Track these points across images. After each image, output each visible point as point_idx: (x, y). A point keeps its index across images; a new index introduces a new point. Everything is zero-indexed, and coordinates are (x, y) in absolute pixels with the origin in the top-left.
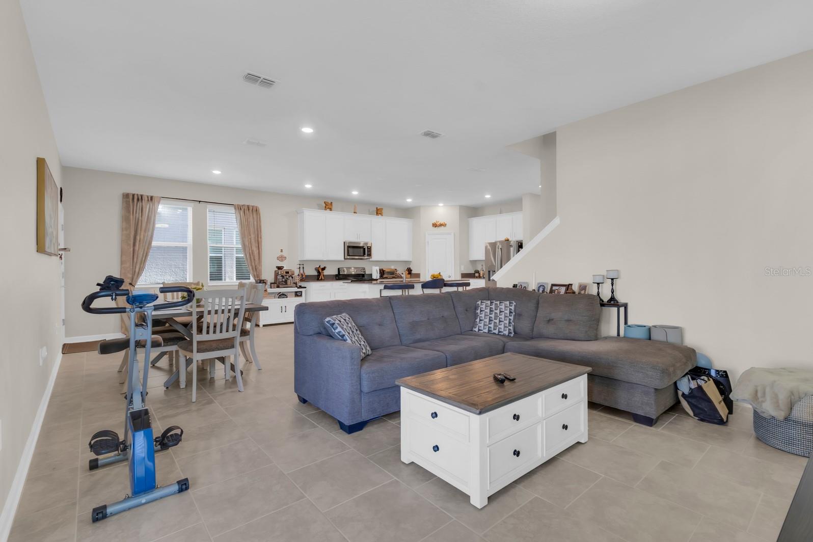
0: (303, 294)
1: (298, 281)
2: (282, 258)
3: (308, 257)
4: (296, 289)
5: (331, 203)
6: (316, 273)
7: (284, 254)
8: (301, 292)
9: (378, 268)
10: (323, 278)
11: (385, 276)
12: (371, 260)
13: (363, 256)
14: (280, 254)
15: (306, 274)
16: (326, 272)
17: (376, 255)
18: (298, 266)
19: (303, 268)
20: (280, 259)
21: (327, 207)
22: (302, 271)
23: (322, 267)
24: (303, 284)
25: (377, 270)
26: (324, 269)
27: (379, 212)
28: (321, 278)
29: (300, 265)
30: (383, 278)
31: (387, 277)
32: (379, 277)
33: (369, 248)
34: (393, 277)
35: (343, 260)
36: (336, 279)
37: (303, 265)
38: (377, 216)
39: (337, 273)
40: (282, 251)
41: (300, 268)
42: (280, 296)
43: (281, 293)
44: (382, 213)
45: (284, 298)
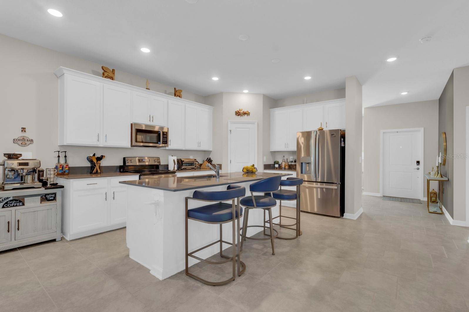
0: (58, 197)
1: (52, 176)
2: (24, 142)
3: (70, 139)
4: (43, 191)
5: (113, 70)
6: (89, 164)
7: (28, 135)
8: (55, 194)
9: (175, 158)
10: (99, 171)
11: (183, 167)
12: (167, 148)
13: (157, 143)
14: (19, 134)
15: (70, 165)
16: (104, 163)
17: (174, 143)
18: (57, 154)
19: (65, 156)
20: (20, 142)
21: (106, 74)
22: (62, 161)
23: (98, 155)
24: (61, 181)
25: (174, 160)
26: (99, 159)
27: (177, 93)
28: (97, 171)
29: (59, 152)
30: (182, 169)
31: (186, 168)
32: (176, 169)
33: (165, 133)
34: (192, 168)
35: (130, 147)
36: (120, 172)
37: (65, 152)
38: (175, 97)
39: (122, 164)
40: (23, 130)
41: (59, 156)
42: (7, 203)
43: (11, 199)
44: (180, 95)
45: (16, 206)
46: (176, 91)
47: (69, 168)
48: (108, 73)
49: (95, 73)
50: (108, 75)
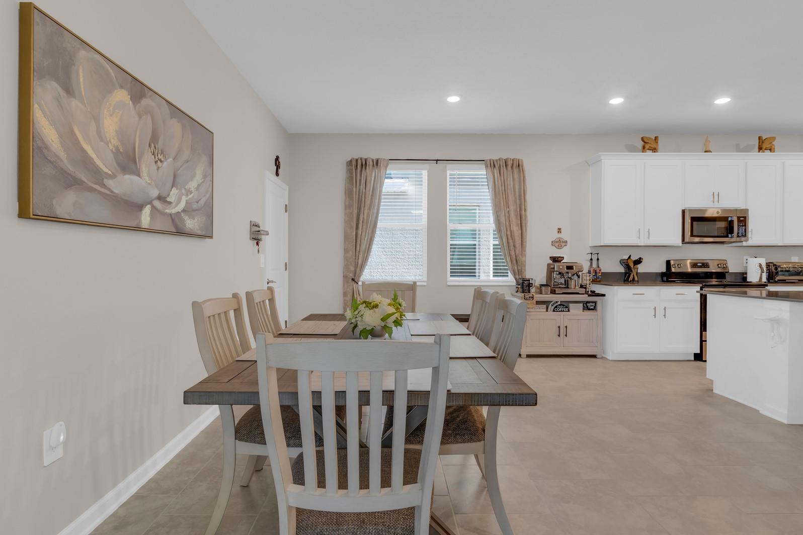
0: (599, 307)
1: (588, 282)
2: (559, 243)
3: (609, 239)
4: (585, 298)
5: (656, 138)
6: (622, 270)
7: (564, 236)
8: (595, 303)
9: (763, 261)
10: (636, 279)
11: (777, 278)
12: (744, 244)
13: (727, 236)
14: (556, 236)
15: (603, 271)
16: (641, 268)
17: (758, 234)
18: (589, 257)
19: (598, 259)
20: (557, 244)
21: (647, 146)
22: (594, 265)
23: (634, 258)
24: (598, 289)
25: (760, 266)
26: (638, 262)
27: (764, 145)
28: (634, 278)
29: (592, 254)
30: (776, 282)
31: (785, 280)
32: (764, 279)
33: (743, 219)
34: (799, 280)
35: (681, 245)
36: (663, 281)
37: (598, 254)
38: (760, 153)
39: (664, 270)
40: (559, 230)
41: (591, 259)
42: (556, 307)
43: (559, 303)
44: (771, 147)
45: (563, 311)
46: (763, 142)
47: (602, 273)
48: (650, 145)
49: (631, 149)
50: (650, 147)
